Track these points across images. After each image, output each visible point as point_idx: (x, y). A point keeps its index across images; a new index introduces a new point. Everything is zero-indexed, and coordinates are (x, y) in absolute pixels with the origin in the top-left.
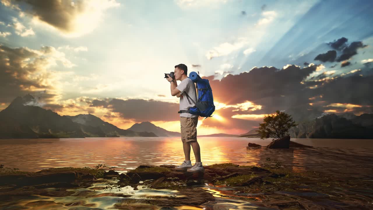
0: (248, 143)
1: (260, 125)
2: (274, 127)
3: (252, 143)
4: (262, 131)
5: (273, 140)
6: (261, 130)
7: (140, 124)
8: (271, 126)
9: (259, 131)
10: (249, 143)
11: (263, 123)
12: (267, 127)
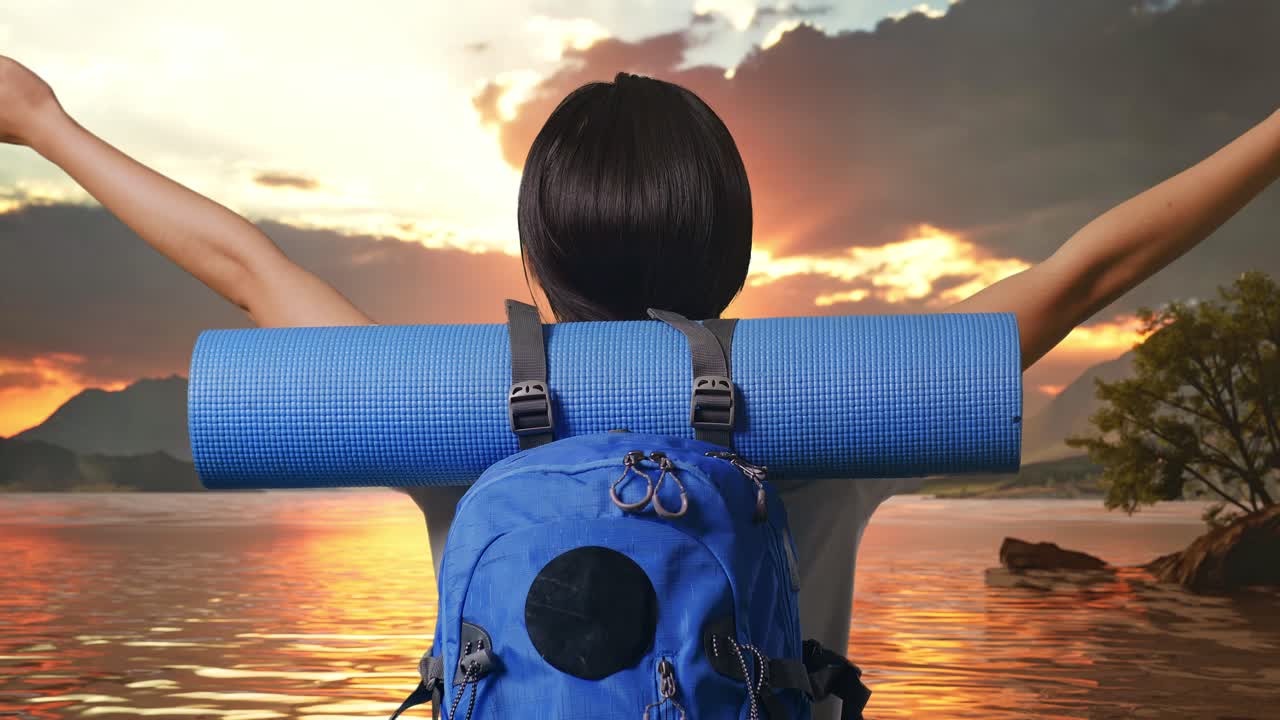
0: (1000, 543)
1: (1107, 392)
2: (1219, 405)
3: (1035, 540)
4: (1125, 437)
5: (1214, 512)
6: (1113, 438)
7: (115, 393)
8: (1197, 400)
9: (1098, 445)
10: (1009, 543)
11: (1133, 375)
12: (1163, 411)
